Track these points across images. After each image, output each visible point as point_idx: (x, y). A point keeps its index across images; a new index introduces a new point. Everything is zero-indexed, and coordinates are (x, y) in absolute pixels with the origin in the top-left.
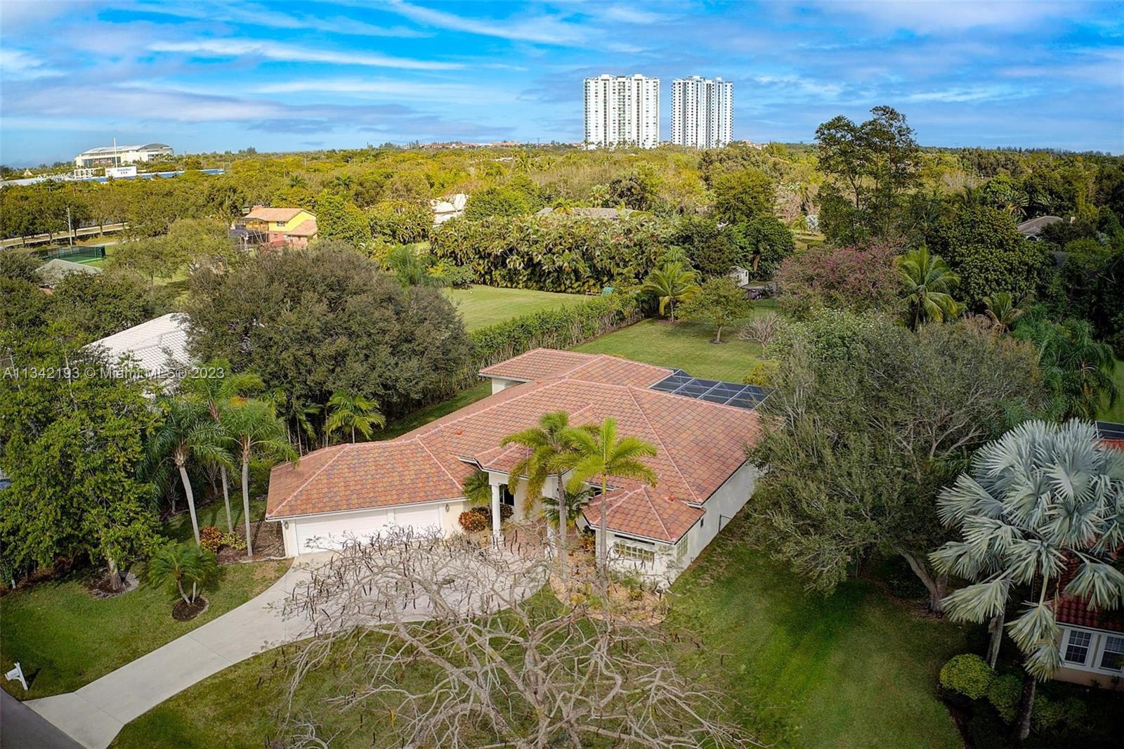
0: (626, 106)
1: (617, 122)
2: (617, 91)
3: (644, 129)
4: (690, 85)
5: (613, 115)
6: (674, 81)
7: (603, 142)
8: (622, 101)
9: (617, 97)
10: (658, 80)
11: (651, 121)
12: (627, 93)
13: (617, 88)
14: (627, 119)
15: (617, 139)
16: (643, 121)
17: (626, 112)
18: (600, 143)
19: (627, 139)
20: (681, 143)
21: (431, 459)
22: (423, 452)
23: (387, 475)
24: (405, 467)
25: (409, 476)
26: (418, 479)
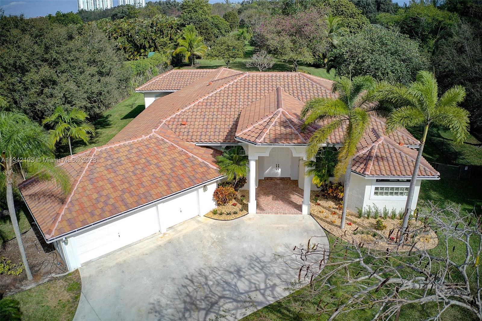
3: (105, 2)
7: (87, 9)
15: (93, 8)
19: (98, 8)
21: (175, 148)
22: (165, 143)
23: (145, 169)
24: (157, 159)
25: (167, 167)
26: (175, 166)
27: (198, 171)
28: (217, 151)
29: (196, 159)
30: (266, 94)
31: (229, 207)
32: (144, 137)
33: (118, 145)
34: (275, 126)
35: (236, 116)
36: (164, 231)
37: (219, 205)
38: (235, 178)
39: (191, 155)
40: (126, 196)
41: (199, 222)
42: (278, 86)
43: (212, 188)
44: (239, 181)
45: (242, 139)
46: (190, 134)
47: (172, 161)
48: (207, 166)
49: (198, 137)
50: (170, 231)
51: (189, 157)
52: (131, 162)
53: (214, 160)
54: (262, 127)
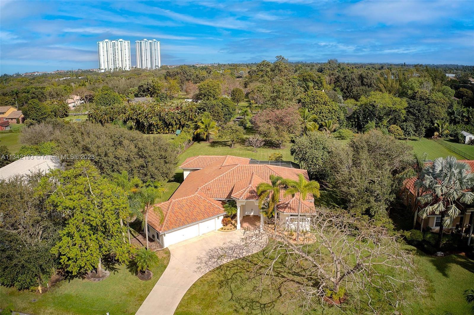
0: (116, 53)
1: (113, 60)
2: (112, 46)
3: (124, 62)
4: (143, 43)
5: (111, 57)
6: (136, 42)
7: (107, 68)
8: (114, 51)
9: (112, 49)
10: (129, 41)
11: (127, 59)
12: (116, 47)
13: (112, 45)
14: (117, 58)
15: (113, 67)
16: (124, 59)
17: (117, 55)
18: (106, 69)
19: (117, 67)
20: (140, 67)
21: (206, 200)
22: (202, 198)
23: (194, 209)
24: (199, 205)
25: (202, 208)
26: (206, 208)
27: (215, 210)
28: (223, 202)
29: (215, 205)
30: (247, 176)
31: (229, 226)
32: (192, 196)
33: (181, 199)
34: (247, 192)
35: (233, 186)
36: (201, 235)
37: (224, 226)
38: (231, 215)
39: (212, 203)
40: (188, 219)
41: (215, 232)
42: (253, 172)
43: (222, 218)
44: (233, 216)
45: (234, 197)
46: (212, 194)
47: (205, 206)
48: (219, 208)
49: (216, 196)
50: (203, 235)
51: (212, 205)
52: (188, 206)
53: (222, 206)
54: (242, 193)
